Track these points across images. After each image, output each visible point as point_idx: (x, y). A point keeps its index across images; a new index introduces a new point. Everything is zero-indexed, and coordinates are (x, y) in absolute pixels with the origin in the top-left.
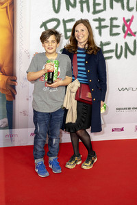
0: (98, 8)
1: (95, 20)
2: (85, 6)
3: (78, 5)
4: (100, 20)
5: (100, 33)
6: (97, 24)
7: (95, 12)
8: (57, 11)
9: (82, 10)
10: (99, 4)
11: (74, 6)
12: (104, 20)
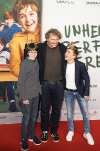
0: (95, 34)
1: (93, 42)
2: (86, 33)
3: (82, 32)
4: (96, 42)
5: (96, 50)
6: (94, 44)
7: (93, 37)
8: (68, 36)
9: (84, 36)
10: (95, 32)
11: (79, 33)
12: (99, 41)
